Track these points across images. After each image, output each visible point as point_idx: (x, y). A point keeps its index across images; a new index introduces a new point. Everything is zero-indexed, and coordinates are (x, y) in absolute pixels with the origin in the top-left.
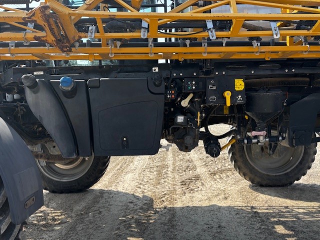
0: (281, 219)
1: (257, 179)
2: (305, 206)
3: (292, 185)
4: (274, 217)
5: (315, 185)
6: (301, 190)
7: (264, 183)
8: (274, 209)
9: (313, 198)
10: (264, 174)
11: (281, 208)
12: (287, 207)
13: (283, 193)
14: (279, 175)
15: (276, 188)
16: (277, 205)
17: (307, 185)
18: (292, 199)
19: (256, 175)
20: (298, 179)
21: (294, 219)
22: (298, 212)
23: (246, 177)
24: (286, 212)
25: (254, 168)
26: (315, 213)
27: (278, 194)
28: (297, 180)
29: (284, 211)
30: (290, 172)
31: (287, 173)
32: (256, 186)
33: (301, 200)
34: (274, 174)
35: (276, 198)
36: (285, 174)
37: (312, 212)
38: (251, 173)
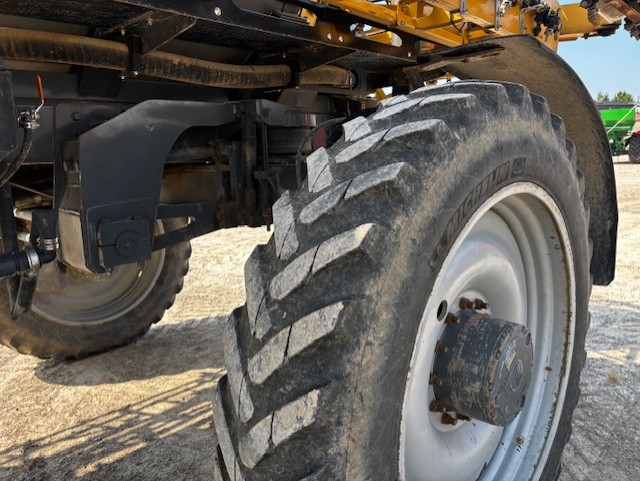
0: (106, 460)
1: (57, 346)
2: (169, 388)
3: (146, 336)
4: (87, 459)
5: (193, 321)
6: (164, 344)
7: (77, 350)
8: (93, 426)
9: (188, 359)
10: (74, 328)
11: (111, 417)
12: (126, 410)
13: (122, 363)
14: (114, 321)
15: (106, 355)
16: (104, 410)
17: (176, 326)
18: (141, 376)
19: (51, 337)
20: (157, 319)
21: (141, 445)
22: (153, 416)
23: (22, 348)
24: (122, 428)
25: (42, 319)
26: (191, 403)
27: (109, 375)
28: (155, 322)
29: (118, 424)
30: (139, 306)
31: (133, 311)
32: (56, 364)
33: (161, 374)
34: (101, 322)
35: (102, 386)
36: (127, 315)
37: (183, 405)
38: (38, 334)
